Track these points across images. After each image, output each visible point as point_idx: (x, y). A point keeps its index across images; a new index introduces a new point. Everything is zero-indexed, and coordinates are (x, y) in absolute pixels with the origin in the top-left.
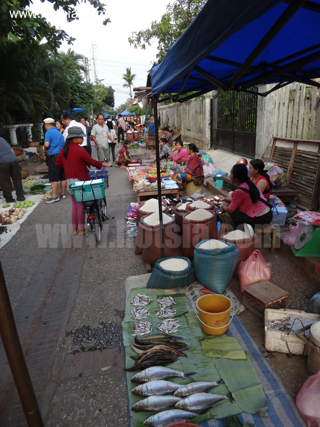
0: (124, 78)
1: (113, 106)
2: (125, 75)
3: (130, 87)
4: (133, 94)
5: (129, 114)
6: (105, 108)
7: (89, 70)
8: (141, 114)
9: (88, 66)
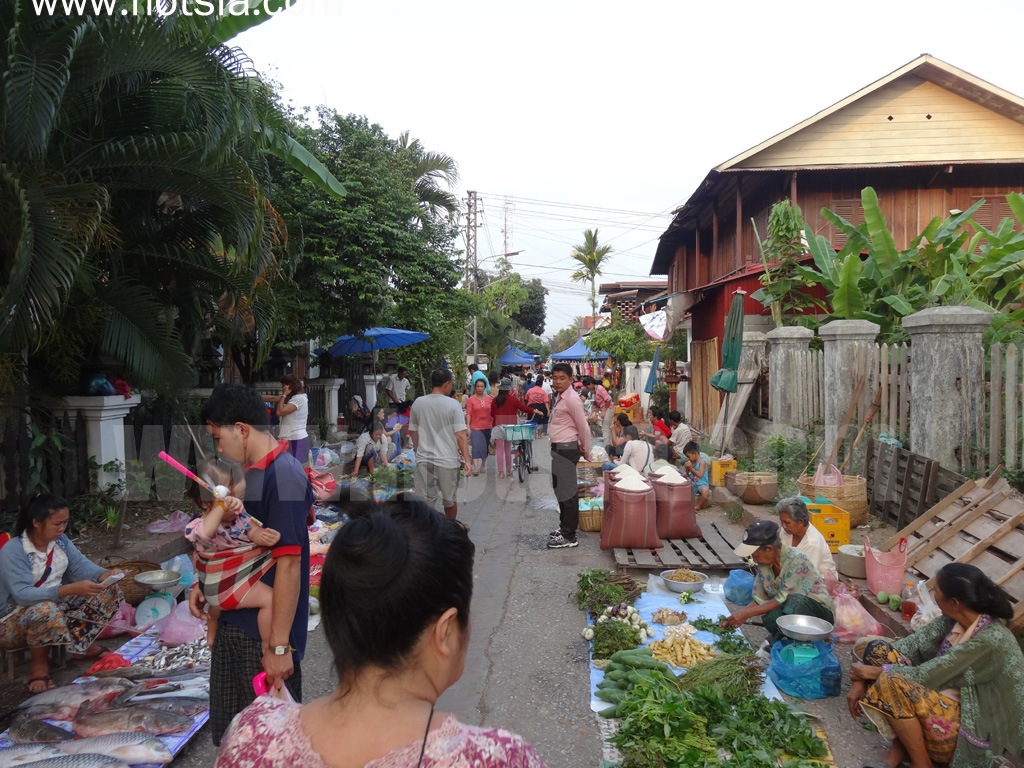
0: (578, 257)
1: (540, 332)
2: (580, 249)
3: (592, 280)
4: (601, 300)
5: (589, 355)
6: (518, 336)
7: (478, 224)
8: (629, 356)
9: (475, 214)
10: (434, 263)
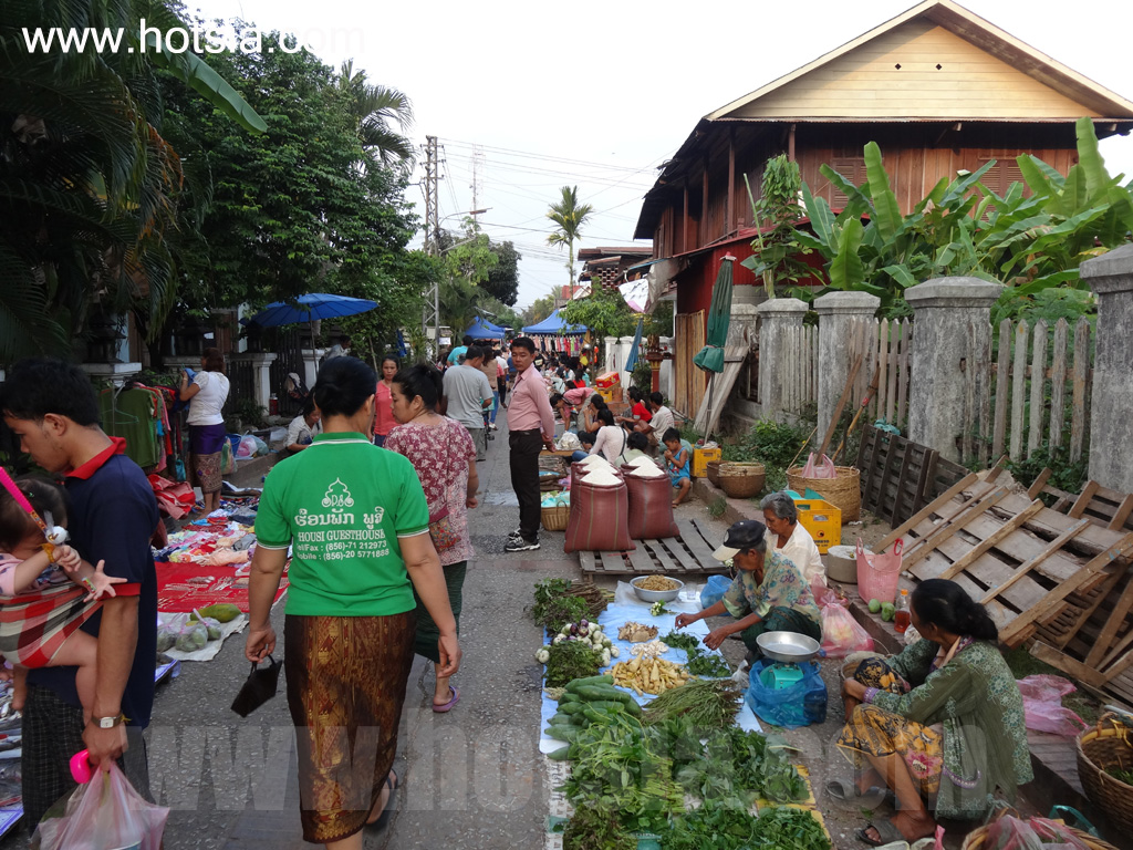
0: (554, 218)
1: (512, 302)
2: (556, 209)
3: (570, 243)
4: (579, 267)
5: (565, 329)
6: (487, 307)
7: (439, 176)
8: (609, 330)
9: (436, 164)
10: (380, 217)
